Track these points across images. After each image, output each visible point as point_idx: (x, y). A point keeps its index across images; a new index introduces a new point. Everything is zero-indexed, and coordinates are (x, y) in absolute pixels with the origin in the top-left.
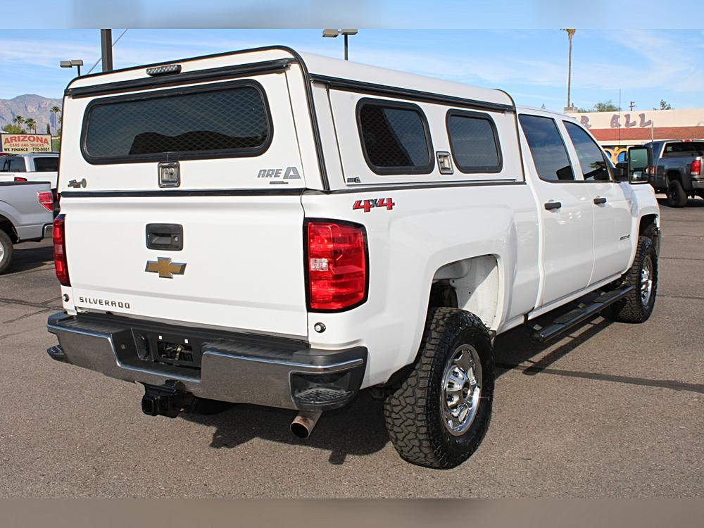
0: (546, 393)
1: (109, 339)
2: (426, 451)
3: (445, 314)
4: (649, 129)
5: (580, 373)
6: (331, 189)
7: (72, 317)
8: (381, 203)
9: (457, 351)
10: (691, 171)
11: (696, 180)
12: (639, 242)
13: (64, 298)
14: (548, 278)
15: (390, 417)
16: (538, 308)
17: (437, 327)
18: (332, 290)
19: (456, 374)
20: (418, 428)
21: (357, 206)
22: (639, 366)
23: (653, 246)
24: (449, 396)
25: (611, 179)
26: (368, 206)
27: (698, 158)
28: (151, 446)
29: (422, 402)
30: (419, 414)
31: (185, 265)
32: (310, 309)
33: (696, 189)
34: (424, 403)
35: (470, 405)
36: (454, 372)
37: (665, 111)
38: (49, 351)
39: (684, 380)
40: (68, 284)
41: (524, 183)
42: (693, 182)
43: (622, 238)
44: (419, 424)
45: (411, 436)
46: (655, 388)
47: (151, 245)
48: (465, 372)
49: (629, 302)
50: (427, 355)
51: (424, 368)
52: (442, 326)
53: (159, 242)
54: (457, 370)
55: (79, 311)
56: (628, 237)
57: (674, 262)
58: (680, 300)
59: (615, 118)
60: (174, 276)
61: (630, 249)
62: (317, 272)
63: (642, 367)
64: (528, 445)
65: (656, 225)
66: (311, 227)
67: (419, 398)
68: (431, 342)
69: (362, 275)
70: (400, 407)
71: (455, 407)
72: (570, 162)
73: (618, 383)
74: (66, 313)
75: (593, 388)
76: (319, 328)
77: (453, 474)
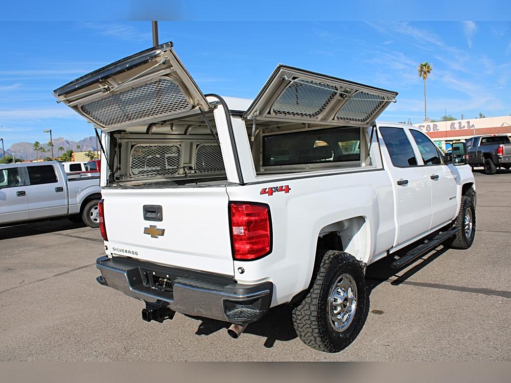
0: (403, 298)
1: (125, 274)
2: (320, 343)
3: (330, 256)
4: (473, 130)
5: (426, 284)
6: (245, 182)
7: (110, 259)
8: (281, 189)
9: (339, 278)
10: (497, 153)
11: (500, 158)
12: (462, 200)
13: (105, 248)
14: (401, 228)
15: (296, 322)
16: (396, 246)
17: (324, 265)
18: (248, 247)
19: (339, 293)
20: (313, 329)
21: (264, 192)
22: (464, 278)
23: (472, 202)
24: (335, 307)
25: (442, 163)
26: (271, 192)
27: (501, 146)
28: (160, 333)
29: (315, 314)
30: (313, 321)
31: (164, 230)
32: (234, 259)
33: (501, 163)
34: (316, 314)
35: (350, 311)
36: (338, 292)
37: (482, 119)
38: (97, 279)
39: (493, 288)
40: (107, 240)
41: (383, 169)
42: (499, 159)
43: (450, 199)
44: (314, 327)
45: (309, 334)
46: (474, 293)
47: (146, 218)
48: (346, 291)
49: (457, 237)
50: (318, 283)
51: (316, 291)
52: (328, 264)
53: (150, 216)
54: (339, 290)
55: (114, 255)
56: (455, 197)
57: (488, 209)
58: (492, 233)
59: (453, 124)
60: (159, 237)
61: (457, 205)
62: (238, 236)
63: (466, 279)
64: (389, 335)
65: (473, 189)
66: (234, 207)
67: (313, 311)
68: (320, 275)
69: (268, 237)
70: (301, 316)
71: (339, 313)
72: (414, 155)
73: (450, 290)
74: (107, 256)
75: (434, 294)
76: (240, 271)
77: (339, 356)
